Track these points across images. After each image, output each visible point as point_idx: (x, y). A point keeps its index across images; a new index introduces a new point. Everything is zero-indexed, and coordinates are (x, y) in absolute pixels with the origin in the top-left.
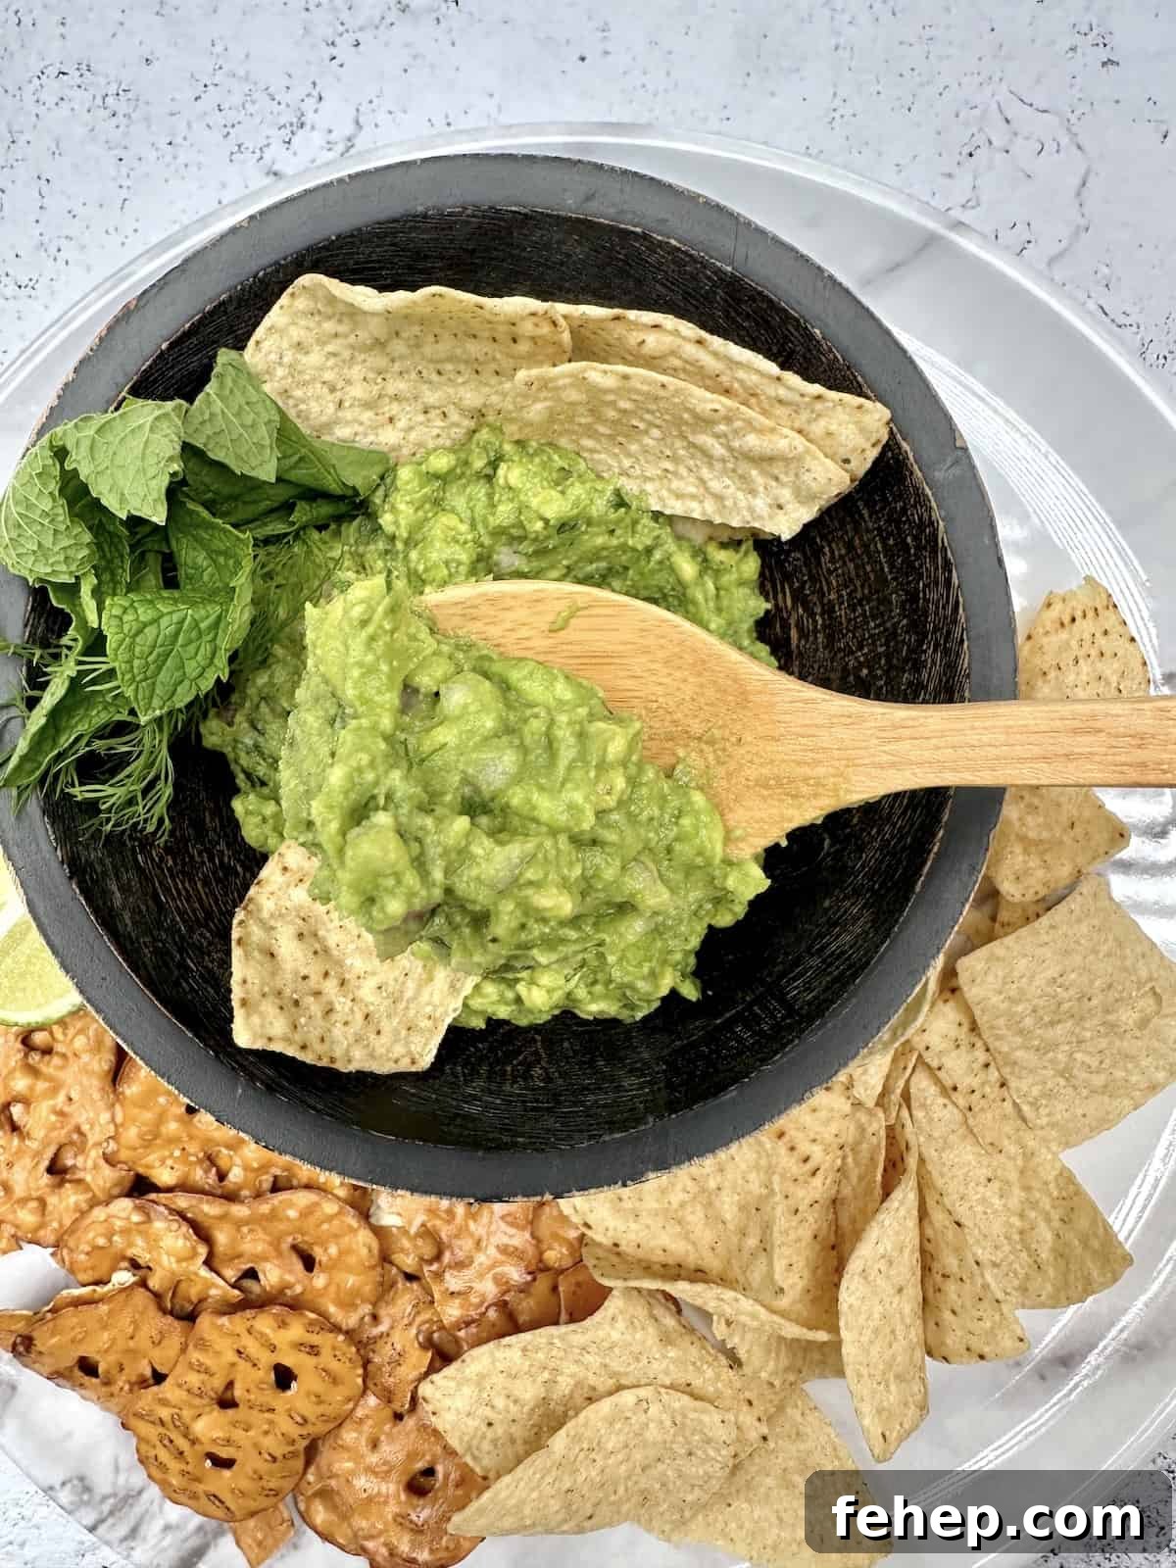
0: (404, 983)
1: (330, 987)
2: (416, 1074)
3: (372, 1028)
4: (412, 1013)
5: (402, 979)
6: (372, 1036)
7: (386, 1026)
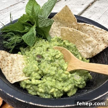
0: (19, 72)
1: (10, 64)
2: (11, 83)
3: (10, 72)
4: (17, 77)
5: (19, 71)
6: (10, 73)
7: (12, 74)
